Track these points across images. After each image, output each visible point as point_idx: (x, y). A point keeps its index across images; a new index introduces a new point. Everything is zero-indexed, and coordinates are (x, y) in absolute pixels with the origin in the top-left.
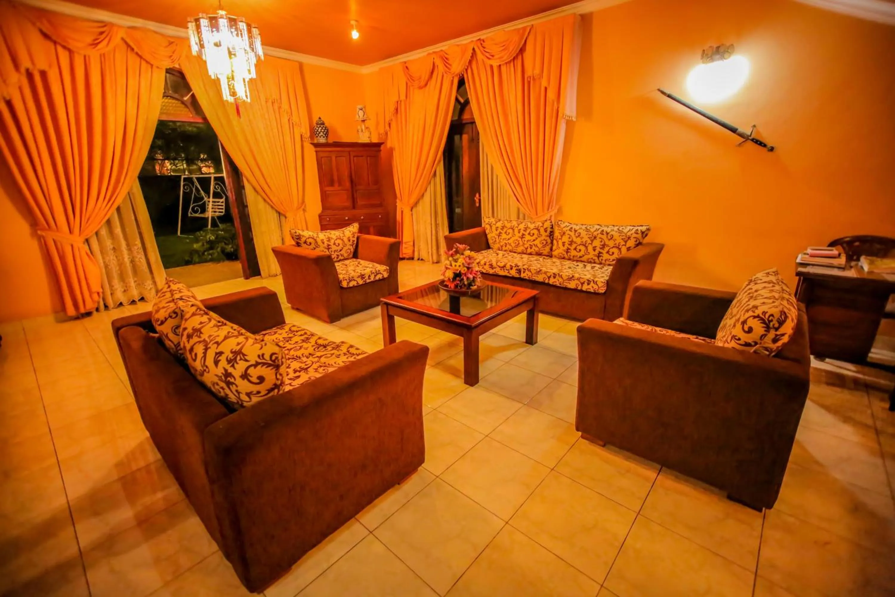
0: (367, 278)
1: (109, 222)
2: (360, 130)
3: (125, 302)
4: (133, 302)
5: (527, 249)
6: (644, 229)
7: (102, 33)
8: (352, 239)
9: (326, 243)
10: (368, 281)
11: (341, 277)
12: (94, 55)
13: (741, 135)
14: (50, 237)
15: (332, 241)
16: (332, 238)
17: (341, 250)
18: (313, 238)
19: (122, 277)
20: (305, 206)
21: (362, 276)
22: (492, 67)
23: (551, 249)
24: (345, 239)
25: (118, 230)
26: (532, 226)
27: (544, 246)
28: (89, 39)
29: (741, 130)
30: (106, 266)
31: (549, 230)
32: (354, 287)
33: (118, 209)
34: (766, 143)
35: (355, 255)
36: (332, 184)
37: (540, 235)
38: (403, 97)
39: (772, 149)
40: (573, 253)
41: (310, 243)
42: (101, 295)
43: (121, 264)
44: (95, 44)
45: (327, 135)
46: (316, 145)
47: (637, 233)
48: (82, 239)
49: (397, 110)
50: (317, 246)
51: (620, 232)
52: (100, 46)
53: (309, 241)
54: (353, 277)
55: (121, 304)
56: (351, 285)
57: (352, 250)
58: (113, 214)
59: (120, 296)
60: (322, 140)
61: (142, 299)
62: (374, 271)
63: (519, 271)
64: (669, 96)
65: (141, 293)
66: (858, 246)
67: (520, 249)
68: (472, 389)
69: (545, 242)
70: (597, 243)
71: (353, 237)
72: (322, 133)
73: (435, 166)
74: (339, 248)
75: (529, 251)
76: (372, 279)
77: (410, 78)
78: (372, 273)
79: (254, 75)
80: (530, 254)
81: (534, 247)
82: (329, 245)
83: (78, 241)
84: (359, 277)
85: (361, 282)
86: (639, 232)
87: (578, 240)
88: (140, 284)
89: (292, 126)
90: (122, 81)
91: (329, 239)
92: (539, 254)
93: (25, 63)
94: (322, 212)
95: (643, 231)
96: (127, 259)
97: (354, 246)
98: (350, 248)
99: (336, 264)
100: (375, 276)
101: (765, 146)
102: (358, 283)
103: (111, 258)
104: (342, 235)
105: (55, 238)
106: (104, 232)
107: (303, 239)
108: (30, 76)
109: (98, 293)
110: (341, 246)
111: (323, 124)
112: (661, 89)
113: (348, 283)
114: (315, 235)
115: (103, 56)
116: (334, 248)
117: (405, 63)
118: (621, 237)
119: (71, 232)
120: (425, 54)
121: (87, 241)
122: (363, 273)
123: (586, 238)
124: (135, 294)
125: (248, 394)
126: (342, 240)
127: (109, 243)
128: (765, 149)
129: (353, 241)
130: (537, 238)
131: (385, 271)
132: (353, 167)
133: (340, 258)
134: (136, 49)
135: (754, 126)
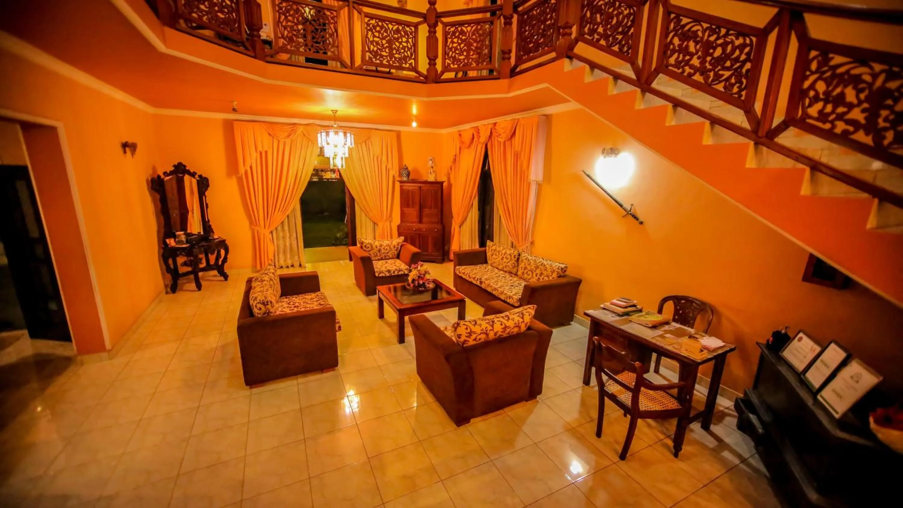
0: (392, 272)
1: (282, 223)
2: (430, 173)
3: (284, 266)
4: (288, 267)
5: (504, 267)
6: (563, 266)
7: (293, 130)
8: (396, 247)
9: (378, 247)
10: (393, 274)
11: (376, 270)
12: (288, 141)
13: (625, 210)
14: (256, 228)
15: (383, 247)
16: (383, 245)
17: (388, 253)
18: (370, 244)
19: (285, 253)
20: (392, 219)
21: (389, 271)
22: (500, 142)
23: (517, 271)
24: (392, 247)
25: (286, 228)
26: (508, 252)
27: (513, 268)
28: (286, 134)
29: (624, 206)
30: (278, 246)
31: (517, 257)
32: (383, 277)
33: (288, 216)
34: (639, 218)
35: (398, 257)
36: (408, 206)
37: (511, 260)
38: (458, 153)
39: (641, 223)
40: (526, 276)
41: (368, 247)
42: (273, 261)
43: (285, 246)
44: (289, 136)
45: (408, 175)
46: (401, 182)
47: (559, 269)
48: (269, 231)
49: (455, 160)
50: (372, 249)
51: (551, 266)
52: (291, 137)
53: (367, 246)
54: (382, 271)
55: (282, 267)
56: (381, 275)
57: (396, 253)
58: (285, 219)
59: (282, 262)
60: (405, 179)
61: (292, 266)
62: (398, 269)
63: (481, 282)
64: (588, 176)
65: (293, 263)
66: (683, 303)
67: (500, 267)
68: (399, 345)
69: (514, 265)
70: (538, 271)
71: (398, 245)
72: (404, 175)
73: (472, 200)
74: (386, 252)
75: (505, 269)
76: (396, 273)
77: (462, 143)
78: (396, 270)
79: (347, 155)
80: (506, 272)
81: (507, 268)
82: (380, 249)
83: (267, 232)
84: (387, 271)
85: (388, 275)
86: (560, 268)
87: (529, 267)
88: (292, 257)
89: (388, 171)
90: (298, 152)
91: (381, 246)
92: (511, 273)
93: (260, 149)
94: (400, 224)
95: (563, 267)
96: (288, 244)
97: (398, 251)
98: (395, 252)
99: (373, 262)
100: (398, 272)
101: (637, 219)
102: (385, 275)
103: (281, 242)
104: (390, 244)
105: (259, 230)
106: (279, 228)
107: (364, 244)
108: (261, 153)
109: (271, 260)
110: (388, 250)
111: (407, 169)
112: (585, 170)
113: (379, 274)
114: (372, 243)
115: (292, 141)
116: (383, 251)
117: (460, 131)
118: (551, 270)
119: (265, 228)
120: (470, 127)
121: (272, 232)
122: (390, 269)
123: (533, 267)
124: (289, 263)
125: (258, 313)
126: (390, 247)
127: (281, 234)
128: (637, 222)
129: (398, 248)
130: (509, 261)
131: (406, 269)
132: (422, 195)
133: (387, 257)
134: (307, 136)
135: (632, 205)
